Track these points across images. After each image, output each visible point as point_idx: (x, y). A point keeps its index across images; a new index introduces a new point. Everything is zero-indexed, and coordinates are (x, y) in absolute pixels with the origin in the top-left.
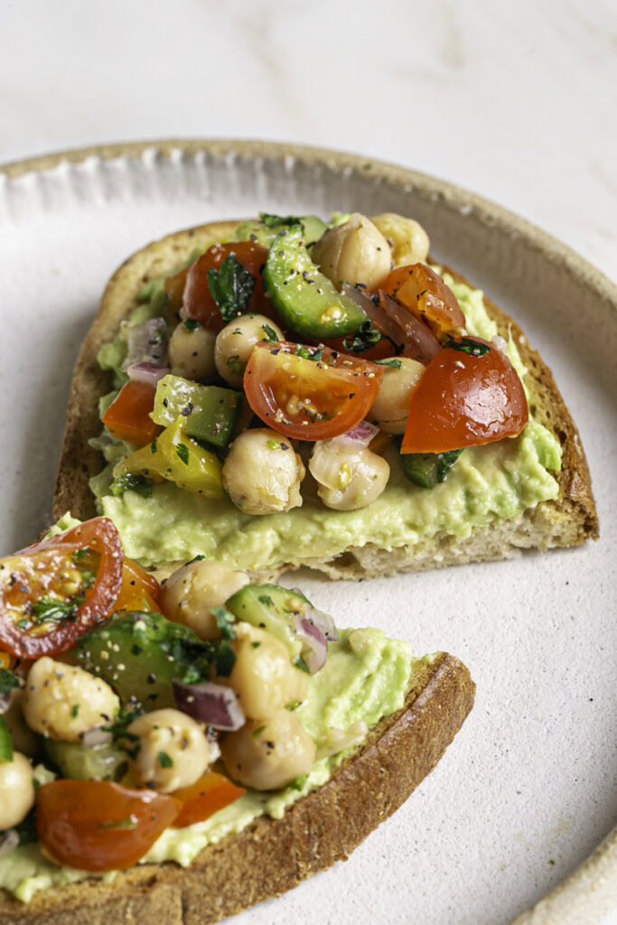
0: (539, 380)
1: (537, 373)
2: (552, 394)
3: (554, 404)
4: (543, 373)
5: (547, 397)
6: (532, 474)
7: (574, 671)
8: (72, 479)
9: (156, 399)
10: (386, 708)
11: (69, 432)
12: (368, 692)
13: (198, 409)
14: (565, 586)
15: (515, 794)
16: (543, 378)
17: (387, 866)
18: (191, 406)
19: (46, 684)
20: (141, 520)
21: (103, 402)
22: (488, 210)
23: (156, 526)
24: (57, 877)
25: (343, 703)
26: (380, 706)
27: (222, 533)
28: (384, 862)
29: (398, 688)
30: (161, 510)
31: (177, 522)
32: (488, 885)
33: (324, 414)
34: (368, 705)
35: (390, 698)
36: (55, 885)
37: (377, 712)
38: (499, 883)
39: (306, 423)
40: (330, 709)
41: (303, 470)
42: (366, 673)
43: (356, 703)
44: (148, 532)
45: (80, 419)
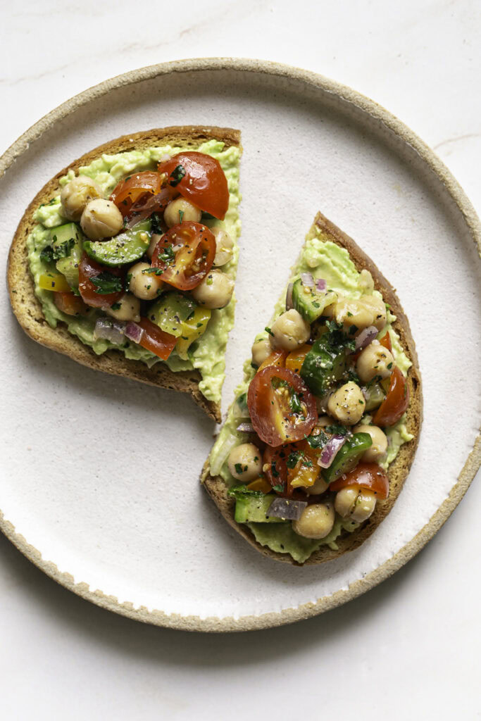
0: (159, 139)
1: (155, 138)
2: (171, 135)
3: (179, 135)
4: (156, 136)
5: (173, 137)
6: (227, 158)
7: (311, 162)
8: (165, 379)
9: (171, 333)
10: (347, 258)
11: (135, 376)
12: (339, 265)
13: (177, 314)
14: (260, 153)
15: (375, 206)
16: (159, 136)
17: (400, 272)
18: (176, 317)
19: (349, 413)
20: (209, 351)
21: (127, 357)
22: (32, 135)
23: (214, 345)
24: (403, 422)
25: (344, 277)
26: (346, 261)
27: (224, 313)
28: (397, 273)
29: (338, 250)
30: (206, 340)
31: (214, 334)
32: (421, 229)
33: (204, 254)
34: (345, 267)
35: (343, 255)
36: (406, 423)
37: (348, 262)
38: (421, 224)
39: (206, 264)
40: (347, 285)
41: (217, 270)
42: (331, 264)
43: (344, 271)
44: (216, 349)
45: (128, 370)
